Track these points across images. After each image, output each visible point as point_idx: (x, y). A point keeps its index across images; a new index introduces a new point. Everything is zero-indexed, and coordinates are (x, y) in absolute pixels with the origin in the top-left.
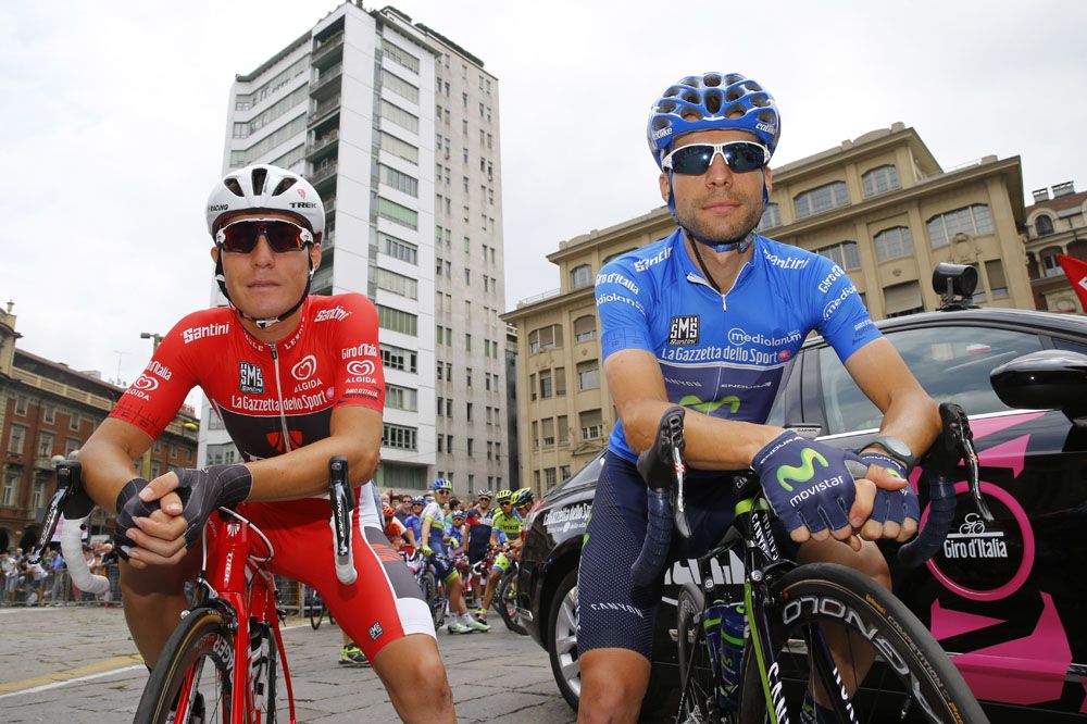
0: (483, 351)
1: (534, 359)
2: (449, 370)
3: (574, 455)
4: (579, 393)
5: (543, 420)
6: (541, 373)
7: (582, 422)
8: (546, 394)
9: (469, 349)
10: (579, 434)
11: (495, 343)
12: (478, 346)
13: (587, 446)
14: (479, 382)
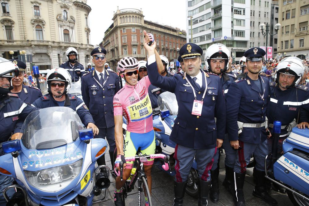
0: (264, 5)
1: (284, 7)
2: (254, 13)
3: (296, 36)
4: (300, 16)
5: (286, 26)
6: (286, 11)
7: (300, 26)
8: (288, 18)
9: (260, 5)
10: (298, 30)
11: (268, 2)
12: (263, 4)
13: (301, 33)
14: (262, 15)
